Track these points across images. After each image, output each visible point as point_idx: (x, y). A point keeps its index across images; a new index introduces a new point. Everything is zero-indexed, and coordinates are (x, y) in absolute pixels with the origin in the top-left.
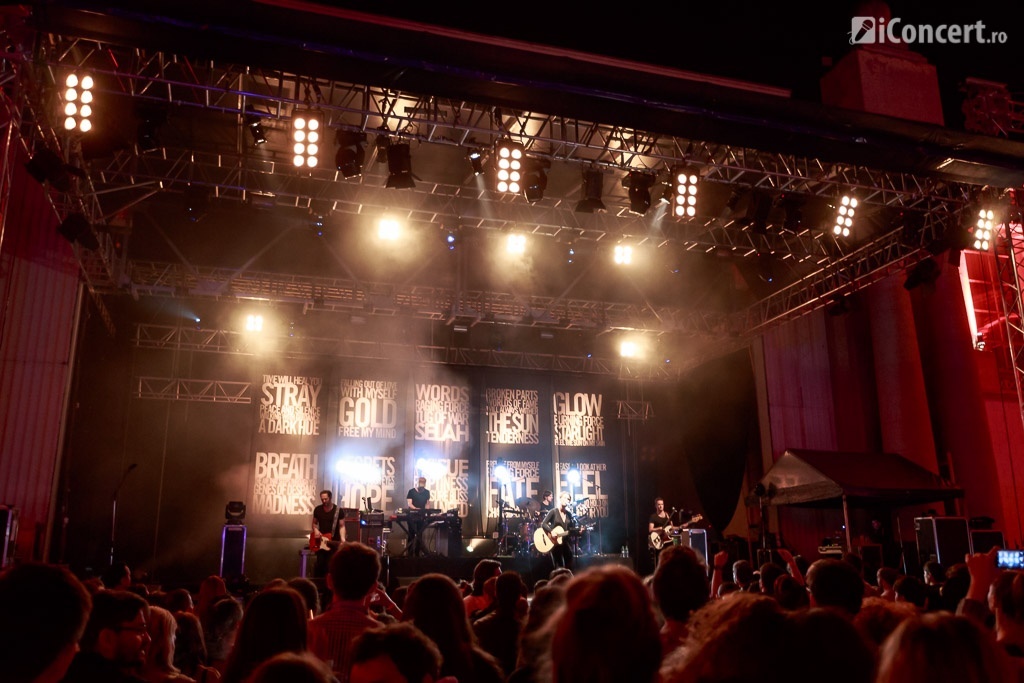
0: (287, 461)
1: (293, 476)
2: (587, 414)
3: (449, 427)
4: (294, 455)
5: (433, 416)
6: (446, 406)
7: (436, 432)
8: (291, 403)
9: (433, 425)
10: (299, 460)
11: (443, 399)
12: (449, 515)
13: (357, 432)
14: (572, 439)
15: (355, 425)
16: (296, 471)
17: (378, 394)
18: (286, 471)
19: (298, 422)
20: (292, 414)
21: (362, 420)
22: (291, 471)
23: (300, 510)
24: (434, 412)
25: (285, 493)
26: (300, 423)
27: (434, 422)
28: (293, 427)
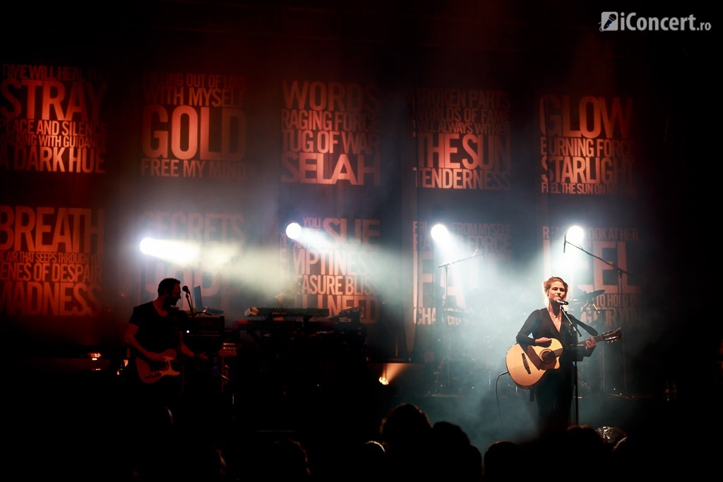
0: (49, 220)
1: (62, 247)
2: (602, 136)
3: (342, 160)
4: (62, 211)
5: (315, 139)
6: (337, 121)
7: (320, 167)
8: (53, 117)
9: (314, 156)
10: (71, 218)
11: (331, 108)
12: (342, 320)
13: (173, 168)
14: (574, 180)
15: (171, 156)
16: (66, 239)
17: (212, 99)
18: (47, 239)
19: (67, 150)
20: (55, 135)
21: (184, 146)
22: (58, 238)
23: (75, 309)
24: (315, 132)
25: (48, 277)
26: (72, 151)
27: (316, 151)
28: (58, 158)
